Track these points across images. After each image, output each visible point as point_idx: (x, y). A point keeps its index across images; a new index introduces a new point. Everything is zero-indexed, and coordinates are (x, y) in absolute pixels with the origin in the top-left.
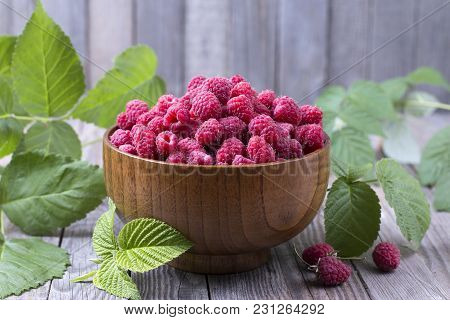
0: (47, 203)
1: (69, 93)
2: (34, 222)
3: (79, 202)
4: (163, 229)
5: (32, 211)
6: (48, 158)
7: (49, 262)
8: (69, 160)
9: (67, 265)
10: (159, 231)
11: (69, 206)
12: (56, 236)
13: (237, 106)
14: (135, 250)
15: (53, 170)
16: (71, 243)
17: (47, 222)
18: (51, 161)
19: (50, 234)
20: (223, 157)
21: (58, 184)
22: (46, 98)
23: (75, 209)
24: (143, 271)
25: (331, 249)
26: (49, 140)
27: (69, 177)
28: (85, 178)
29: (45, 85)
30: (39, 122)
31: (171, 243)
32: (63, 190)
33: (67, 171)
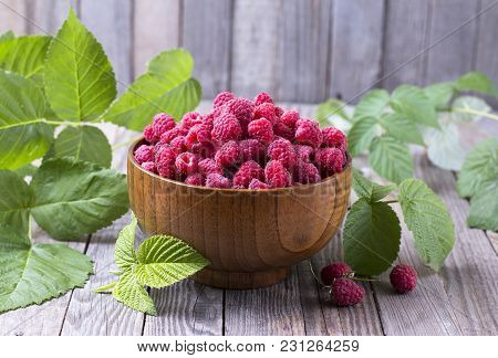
0: (74, 209)
1: (101, 98)
2: (62, 227)
3: (106, 210)
4: (180, 246)
5: (60, 216)
6: (76, 165)
7: (72, 270)
8: (97, 169)
9: (90, 274)
10: (176, 249)
11: (97, 214)
12: (83, 242)
13: (257, 129)
14: (153, 265)
15: (82, 177)
16: (96, 250)
17: (74, 228)
18: (79, 168)
19: (77, 240)
20: (239, 180)
21: (86, 191)
22: (78, 103)
23: (101, 216)
24: (159, 287)
25: (348, 269)
26: (80, 145)
27: (96, 185)
28: (113, 186)
29: (77, 91)
30: (69, 127)
31: (188, 260)
32: (91, 198)
33: (94, 179)
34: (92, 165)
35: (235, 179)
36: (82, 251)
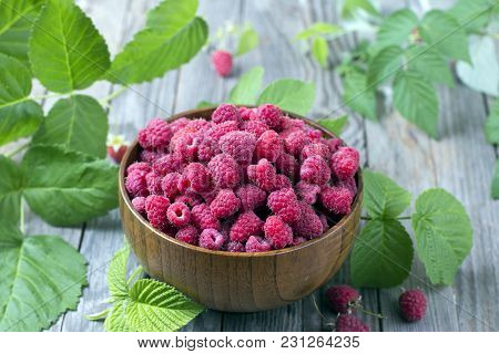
0: (68, 197)
2: (56, 213)
3: (101, 202)
4: (173, 294)
5: (53, 203)
6: (68, 154)
8: (90, 160)
9: (83, 287)
10: (169, 296)
11: (91, 204)
12: (78, 227)
14: (146, 307)
15: (74, 166)
16: (92, 241)
17: (69, 215)
18: (72, 157)
19: (73, 226)
20: (236, 236)
21: (79, 181)
22: (69, 73)
23: (97, 207)
26: (73, 118)
27: (90, 176)
28: (107, 179)
31: (182, 307)
32: (85, 187)
33: (87, 170)
34: (86, 155)
35: (232, 234)
36: (76, 247)
